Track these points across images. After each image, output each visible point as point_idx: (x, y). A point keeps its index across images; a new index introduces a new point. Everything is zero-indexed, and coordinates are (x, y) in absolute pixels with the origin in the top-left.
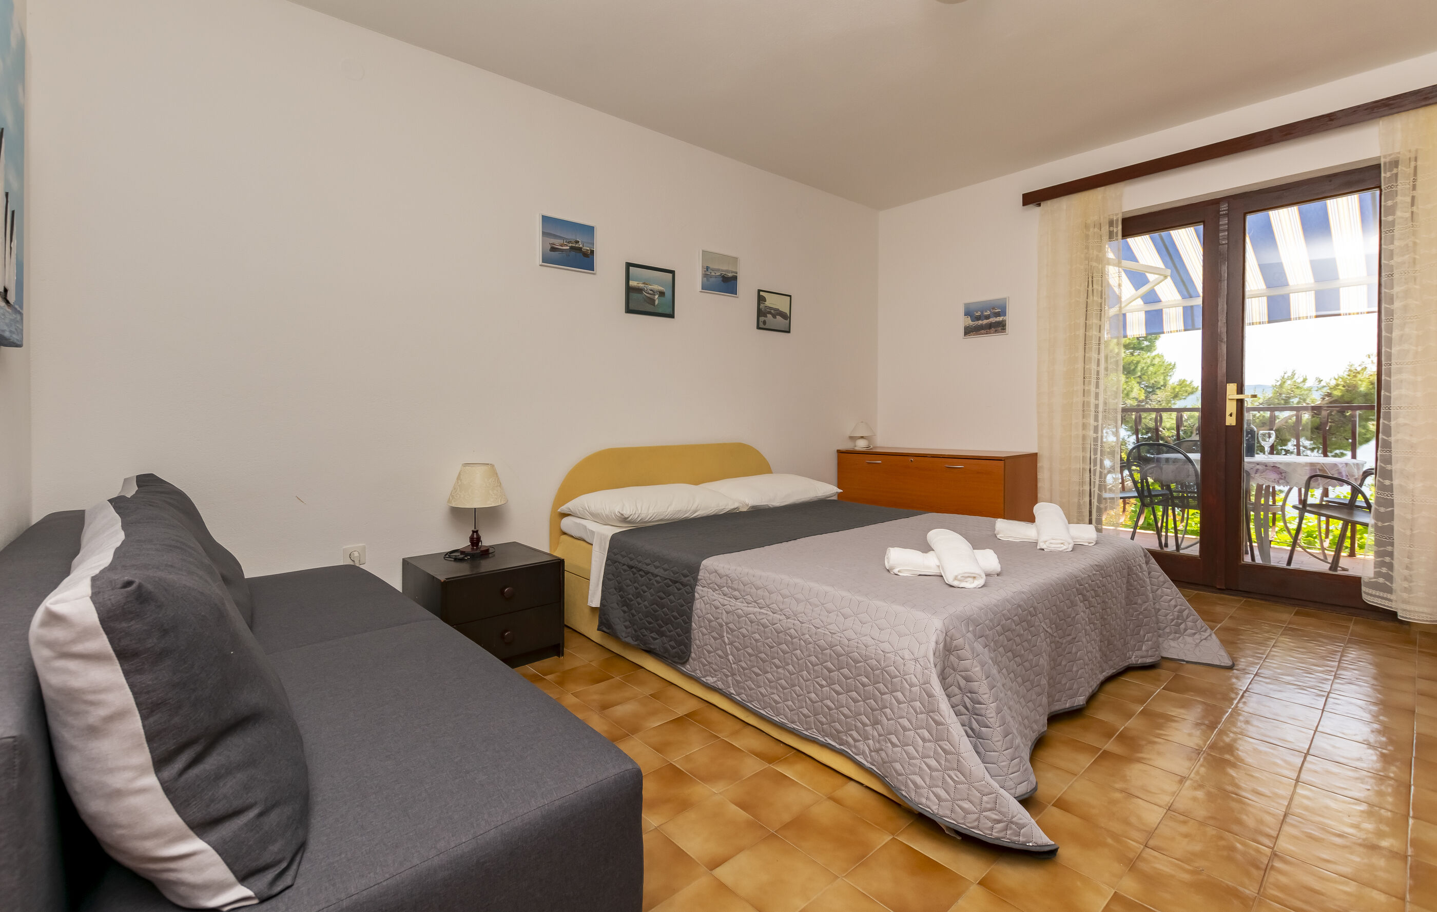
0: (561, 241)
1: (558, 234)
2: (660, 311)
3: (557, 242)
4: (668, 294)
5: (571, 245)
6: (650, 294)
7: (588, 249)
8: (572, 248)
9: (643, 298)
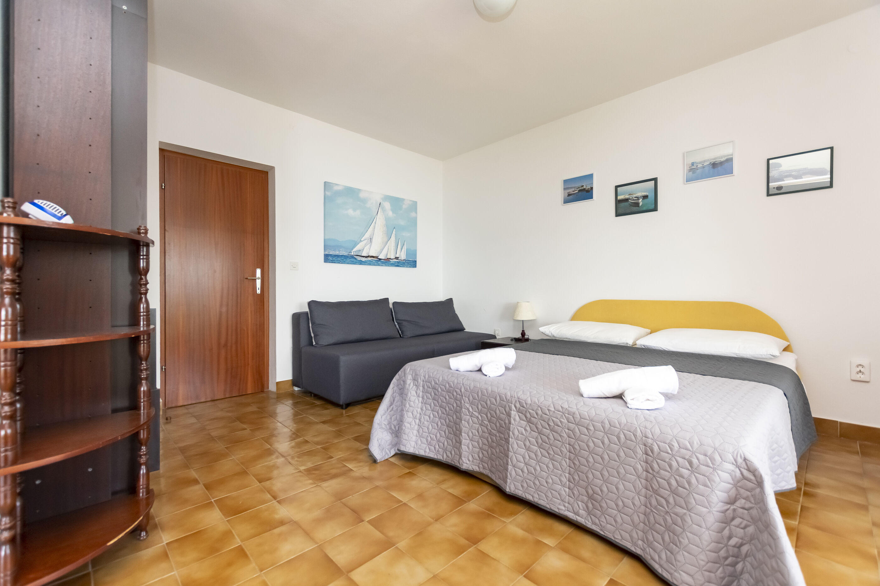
0: (573, 189)
1: (570, 186)
2: (644, 209)
3: (571, 191)
4: (651, 196)
5: (579, 189)
6: (635, 200)
7: (589, 187)
8: (580, 191)
9: (629, 204)
